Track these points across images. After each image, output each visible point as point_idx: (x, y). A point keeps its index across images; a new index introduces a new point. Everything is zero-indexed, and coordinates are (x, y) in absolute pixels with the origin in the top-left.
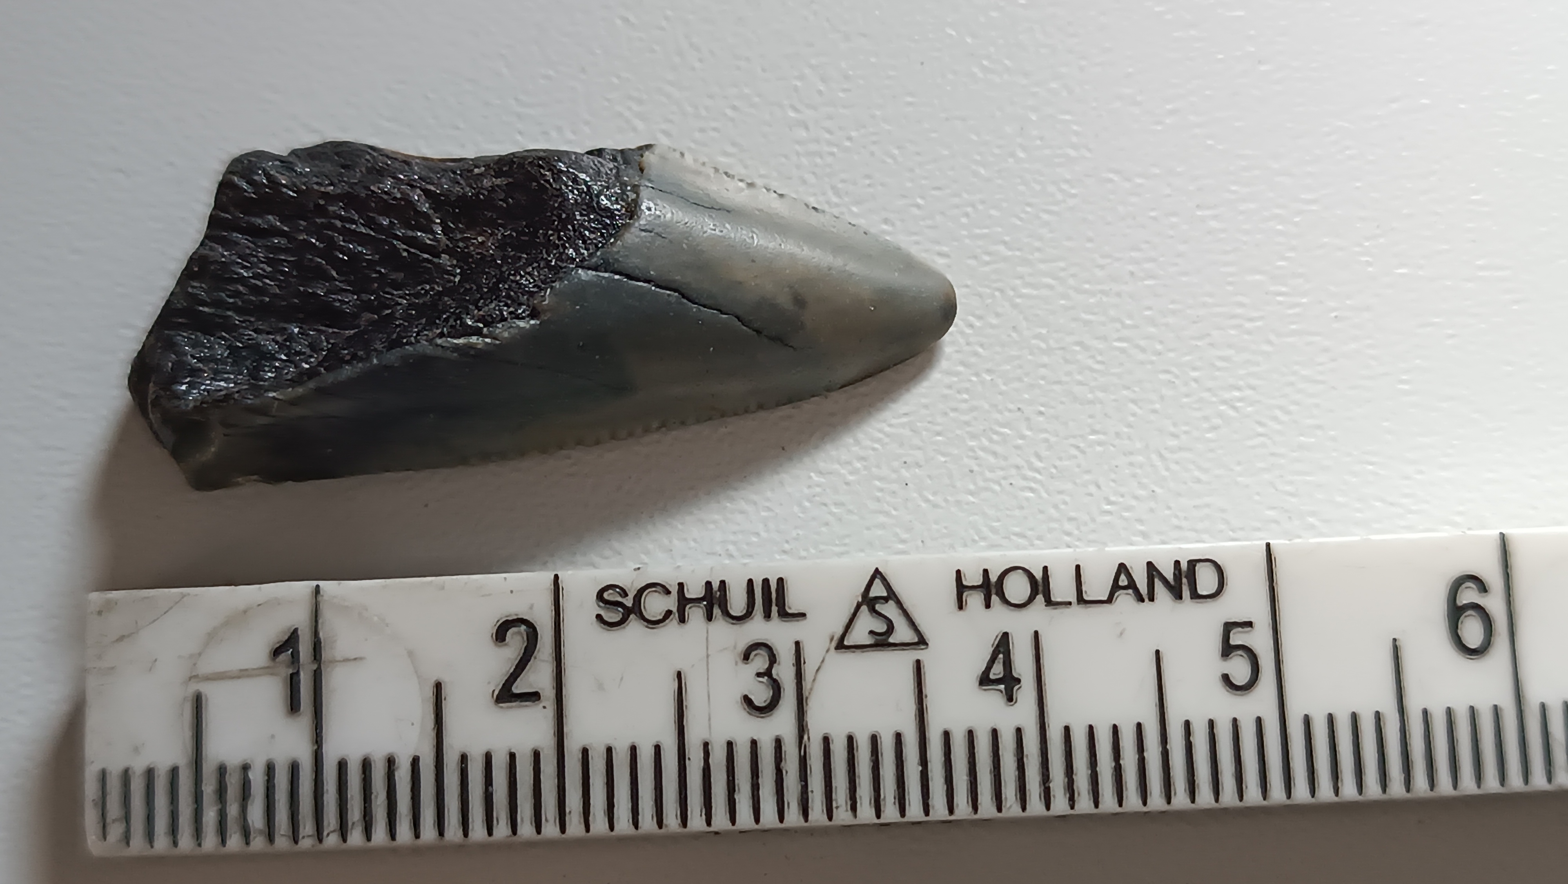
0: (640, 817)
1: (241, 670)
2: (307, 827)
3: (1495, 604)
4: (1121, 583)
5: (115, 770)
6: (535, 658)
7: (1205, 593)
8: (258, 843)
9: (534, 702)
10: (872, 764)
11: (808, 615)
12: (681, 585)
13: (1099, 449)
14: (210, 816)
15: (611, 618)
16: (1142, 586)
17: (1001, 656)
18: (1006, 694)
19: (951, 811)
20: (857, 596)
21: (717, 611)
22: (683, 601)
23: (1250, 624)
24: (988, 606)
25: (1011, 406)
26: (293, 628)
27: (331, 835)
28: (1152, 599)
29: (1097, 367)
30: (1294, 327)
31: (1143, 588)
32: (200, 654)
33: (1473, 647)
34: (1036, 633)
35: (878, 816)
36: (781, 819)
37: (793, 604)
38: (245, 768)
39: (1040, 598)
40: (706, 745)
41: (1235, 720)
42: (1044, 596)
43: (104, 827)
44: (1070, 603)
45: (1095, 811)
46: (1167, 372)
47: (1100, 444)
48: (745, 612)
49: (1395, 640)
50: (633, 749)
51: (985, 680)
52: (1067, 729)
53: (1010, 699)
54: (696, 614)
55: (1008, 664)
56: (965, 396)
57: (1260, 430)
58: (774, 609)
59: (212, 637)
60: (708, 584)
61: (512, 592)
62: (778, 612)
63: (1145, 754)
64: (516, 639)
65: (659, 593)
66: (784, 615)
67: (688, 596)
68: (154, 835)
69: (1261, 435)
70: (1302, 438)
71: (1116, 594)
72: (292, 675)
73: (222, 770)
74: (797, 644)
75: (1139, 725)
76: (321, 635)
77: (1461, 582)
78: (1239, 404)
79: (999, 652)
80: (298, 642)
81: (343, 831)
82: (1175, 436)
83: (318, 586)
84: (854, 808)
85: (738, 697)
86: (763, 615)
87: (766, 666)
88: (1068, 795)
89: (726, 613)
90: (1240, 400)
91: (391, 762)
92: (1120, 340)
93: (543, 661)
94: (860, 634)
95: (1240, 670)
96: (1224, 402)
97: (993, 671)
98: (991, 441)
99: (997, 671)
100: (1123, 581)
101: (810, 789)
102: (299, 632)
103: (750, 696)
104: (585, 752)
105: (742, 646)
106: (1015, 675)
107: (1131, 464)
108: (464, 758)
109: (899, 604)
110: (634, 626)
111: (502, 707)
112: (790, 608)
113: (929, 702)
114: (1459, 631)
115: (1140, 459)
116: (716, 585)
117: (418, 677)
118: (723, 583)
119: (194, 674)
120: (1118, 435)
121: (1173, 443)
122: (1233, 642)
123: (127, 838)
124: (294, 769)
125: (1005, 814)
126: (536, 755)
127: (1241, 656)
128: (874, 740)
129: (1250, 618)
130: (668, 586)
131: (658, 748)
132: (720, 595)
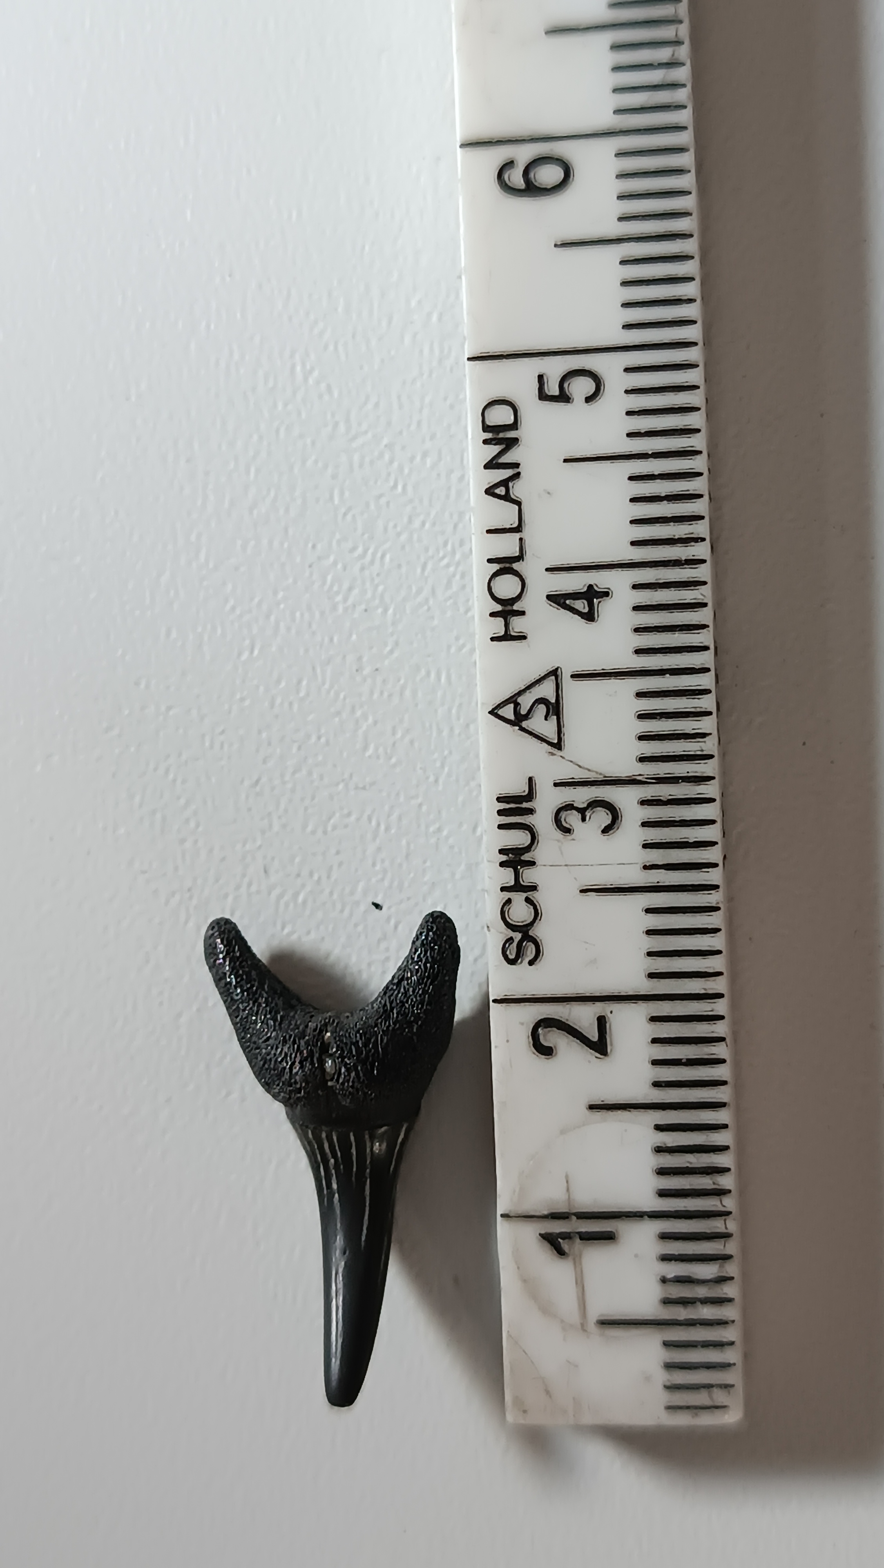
0: (710, 927)
1: (577, 1283)
2: (717, 1225)
3: (524, 154)
4: (503, 493)
5: (664, 1398)
6: (567, 1020)
7: (512, 418)
8: (731, 1269)
9: (606, 1022)
10: (663, 719)
11: (531, 776)
12: (503, 889)
13: (347, 494)
14: (707, 1312)
15: (532, 953)
16: (504, 474)
17: (568, 602)
18: (602, 597)
19: (706, 648)
20: (514, 731)
21: (526, 857)
22: (518, 887)
23: (541, 377)
24: (523, 613)
25: (307, 574)
26: (540, 1237)
27: (724, 1204)
28: (517, 465)
29: (272, 493)
30: (239, 315)
31: (508, 473)
32: (562, 1321)
33: (562, 175)
34: (547, 570)
35: (709, 713)
36: (712, 800)
37: (521, 788)
38: (664, 1280)
39: (516, 566)
40: (645, 867)
41: (627, 392)
42: (514, 562)
43: (717, 1407)
44: (521, 539)
45: (707, 519)
46: (277, 431)
47: (342, 493)
48: (527, 832)
49: (556, 246)
50: (649, 932)
51: (589, 617)
52: (633, 543)
53: (606, 594)
54: (529, 876)
55: (575, 596)
56: (298, 614)
57: (331, 348)
58: (525, 805)
59: (546, 1309)
60: (502, 864)
61: (508, 1041)
62: (527, 802)
63: (656, 473)
64: (550, 1037)
65: (509, 909)
66: (530, 796)
67: (512, 883)
68: (724, 1363)
69: (336, 348)
70: (340, 310)
71: (513, 496)
72: (581, 1239)
73: (667, 1302)
74: (556, 785)
75: (631, 478)
76: (546, 1213)
77: (504, 184)
78: (308, 367)
79: (565, 603)
80: (551, 1234)
81: (721, 1193)
82: (336, 425)
83: (502, 1216)
84: (704, 735)
85: (604, 838)
86: (530, 815)
87: (574, 812)
88: (693, 544)
89: (528, 849)
90: (303, 365)
91: (659, 1150)
92: (248, 472)
93: (570, 1014)
94: (548, 728)
95: (581, 387)
96: (306, 379)
97: (581, 609)
98: (338, 593)
99: (581, 605)
100: (501, 491)
101: (686, 775)
102: (543, 1232)
103: (603, 827)
104: (652, 976)
105: (559, 834)
106: (585, 589)
107: (361, 466)
108: (657, 1084)
109: (520, 693)
110: (538, 931)
111: (611, 1051)
112: (524, 791)
113: (609, 666)
114: (549, 187)
115: (356, 458)
116: (504, 858)
117: (584, 1125)
118: (501, 851)
119: (580, 1326)
120: (334, 477)
121: (342, 428)
122: (556, 392)
123: (727, 1387)
124: (664, 1237)
125: (709, 600)
126: (654, 1019)
127: (569, 384)
128: (643, 716)
129: (535, 377)
130: (504, 901)
131: (648, 911)
132: (512, 854)
